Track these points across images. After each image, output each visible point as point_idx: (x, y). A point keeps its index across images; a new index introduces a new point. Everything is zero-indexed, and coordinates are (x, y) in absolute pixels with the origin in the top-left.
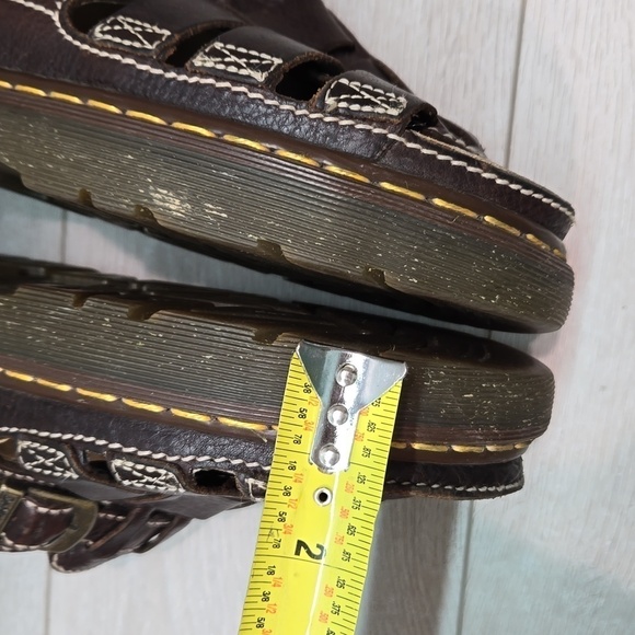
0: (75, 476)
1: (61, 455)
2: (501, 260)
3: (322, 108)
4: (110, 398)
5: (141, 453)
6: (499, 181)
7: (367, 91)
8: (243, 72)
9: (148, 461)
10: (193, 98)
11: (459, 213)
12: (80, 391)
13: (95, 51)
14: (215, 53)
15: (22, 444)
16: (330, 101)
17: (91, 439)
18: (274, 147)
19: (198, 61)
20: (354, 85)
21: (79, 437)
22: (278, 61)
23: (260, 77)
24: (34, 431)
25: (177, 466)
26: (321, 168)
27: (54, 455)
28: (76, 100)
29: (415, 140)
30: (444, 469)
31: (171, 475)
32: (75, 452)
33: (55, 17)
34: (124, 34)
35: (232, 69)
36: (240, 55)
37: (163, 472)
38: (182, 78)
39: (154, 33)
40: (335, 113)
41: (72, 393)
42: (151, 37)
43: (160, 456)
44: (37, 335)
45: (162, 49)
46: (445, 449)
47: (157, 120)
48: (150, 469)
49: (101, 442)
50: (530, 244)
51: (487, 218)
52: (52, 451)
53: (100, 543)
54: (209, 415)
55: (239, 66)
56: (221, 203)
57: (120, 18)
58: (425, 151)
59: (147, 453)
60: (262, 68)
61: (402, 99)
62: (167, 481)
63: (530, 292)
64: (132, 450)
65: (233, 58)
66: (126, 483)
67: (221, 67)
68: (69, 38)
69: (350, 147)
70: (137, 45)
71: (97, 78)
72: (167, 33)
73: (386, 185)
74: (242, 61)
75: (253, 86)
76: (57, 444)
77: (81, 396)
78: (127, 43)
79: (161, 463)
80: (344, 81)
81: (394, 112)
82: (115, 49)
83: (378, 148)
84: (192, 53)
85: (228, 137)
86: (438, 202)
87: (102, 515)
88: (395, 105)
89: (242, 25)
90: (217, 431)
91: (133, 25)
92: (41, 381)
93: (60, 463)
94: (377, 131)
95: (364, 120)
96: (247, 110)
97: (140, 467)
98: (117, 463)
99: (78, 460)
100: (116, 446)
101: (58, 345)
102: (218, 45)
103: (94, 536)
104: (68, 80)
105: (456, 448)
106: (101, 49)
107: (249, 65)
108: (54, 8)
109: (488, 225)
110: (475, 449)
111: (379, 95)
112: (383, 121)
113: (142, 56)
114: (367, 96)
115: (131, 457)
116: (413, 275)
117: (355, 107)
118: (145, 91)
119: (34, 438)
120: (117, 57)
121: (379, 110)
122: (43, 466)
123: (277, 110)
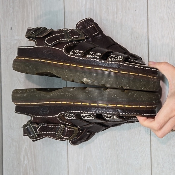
0: (75, 119)
1: (72, 115)
2: (143, 81)
3: (109, 61)
4: (80, 103)
5: (86, 112)
6: (141, 68)
7: (116, 57)
8: (95, 57)
9: (87, 113)
10: (88, 62)
11: (135, 75)
12: (75, 103)
13: (71, 56)
14: (90, 54)
15: (66, 114)
16: (110, 60)
17: (77, 111)
18: (102, 68)
19: (88, 56)
20: (114, 56)
21: (75, 111)
22: (101, 54)
23: (98, 57)
24: (67, 112)
25: (92, 114)
26: (110, 71)
27: (71, 115)
28: (69, 65)
29: (125, 63)
30: (139, 111)
31: (91, 115)
32: (75, 114)
33: (63, 51)
34: (75, 53)
35: (93, 57)
36: (94, 54)
37: (90, 115)
38: (85, 59)
39: (80, 52)
40: (111, 61)
41: (74, 104)
42: (80, 53)
43: (89, 112)
44: (67, 94)
45: (82, 55)
46: (139, 107)
47: (82, 67)
48: (88, 115)
49: (79, 111)
50: (149, 77)
51: (140, 74)
52: (71, 114)
53: (79, 137)
54: (97, 104)
55: (95, 56)
56: (94, 79)
57: (74, 50)
58: (127, 65)
59: (87, 112)
60: (98, 56)
61: (122, 57)
62: (91, 117)
63: (149, 86)
64: (84, 112)
65: (93, 55)
66: (84, 118)
67: (92, 56)
68: (66, 54)
69: (114, 67)
70: (77, 54)
71: (72, 60)
72: (82, 52)
73: (121, 72)
74: (95, 55)
75: (97, 59)
76: (72, 113)
77: (75, 104)
78: (76, 54)
79: (89, 114)
80: (112, 56)
81: (121, 60)
82: (74, 55)
83: (119, 66)
84: (87, 55)
85: (94, 68)
86: (131, 73)
87: (79, 131)
88: (121, 58)
89: (96, 47)
90: (98, 107)
91: (76, 51)
92: (68, 103)
93: (72, 116)
94: (118, 63)
95: (116, 62)
96: (97, 63)
97: (86, 115)
98: (82, 114)
99: (75, 115)
100: (82, 112)
101: (71, 95)
102: (91, 53)
103: (77, 136)
104: (67, 61)
105: (141, 107)
106: (72, 56)
107: (96, 56)
108: (63, 49)
109: (140, 76)
110: (144, 107)
111: (118, 57)
112: (119, 61)
113: (79, 56)
114: (116, 58)
115: (84, 113)
116: (128, 86)
117: (114, 60)
118: (80, 62)
119: (67, 113)
120: (75, 57)
121: (118, 60)
122: (70, 118)
123: (102, 62)
